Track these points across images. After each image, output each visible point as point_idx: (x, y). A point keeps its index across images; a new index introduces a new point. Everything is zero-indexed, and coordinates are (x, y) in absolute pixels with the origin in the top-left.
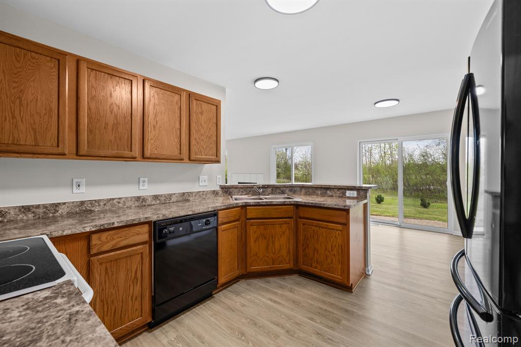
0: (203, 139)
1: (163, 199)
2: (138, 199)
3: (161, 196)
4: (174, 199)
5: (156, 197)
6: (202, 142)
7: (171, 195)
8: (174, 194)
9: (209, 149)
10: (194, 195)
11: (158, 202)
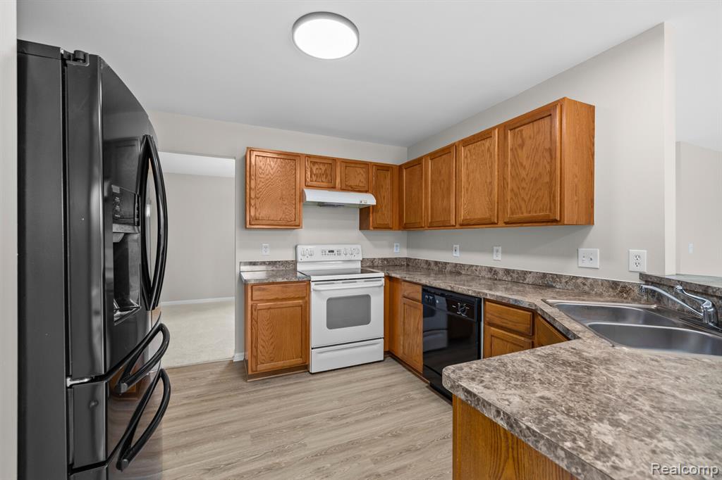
0: (525, 186)
1: (515, 275)
2: (491, 269)
3: (513, 271)
4: (529, 279)
5: (507, 272)
6: (522, 192)
7: (525, 273)
8: (530, 272)
9: (534, 200)
10: (564, 281)
11: (510, 279)
